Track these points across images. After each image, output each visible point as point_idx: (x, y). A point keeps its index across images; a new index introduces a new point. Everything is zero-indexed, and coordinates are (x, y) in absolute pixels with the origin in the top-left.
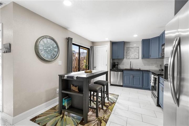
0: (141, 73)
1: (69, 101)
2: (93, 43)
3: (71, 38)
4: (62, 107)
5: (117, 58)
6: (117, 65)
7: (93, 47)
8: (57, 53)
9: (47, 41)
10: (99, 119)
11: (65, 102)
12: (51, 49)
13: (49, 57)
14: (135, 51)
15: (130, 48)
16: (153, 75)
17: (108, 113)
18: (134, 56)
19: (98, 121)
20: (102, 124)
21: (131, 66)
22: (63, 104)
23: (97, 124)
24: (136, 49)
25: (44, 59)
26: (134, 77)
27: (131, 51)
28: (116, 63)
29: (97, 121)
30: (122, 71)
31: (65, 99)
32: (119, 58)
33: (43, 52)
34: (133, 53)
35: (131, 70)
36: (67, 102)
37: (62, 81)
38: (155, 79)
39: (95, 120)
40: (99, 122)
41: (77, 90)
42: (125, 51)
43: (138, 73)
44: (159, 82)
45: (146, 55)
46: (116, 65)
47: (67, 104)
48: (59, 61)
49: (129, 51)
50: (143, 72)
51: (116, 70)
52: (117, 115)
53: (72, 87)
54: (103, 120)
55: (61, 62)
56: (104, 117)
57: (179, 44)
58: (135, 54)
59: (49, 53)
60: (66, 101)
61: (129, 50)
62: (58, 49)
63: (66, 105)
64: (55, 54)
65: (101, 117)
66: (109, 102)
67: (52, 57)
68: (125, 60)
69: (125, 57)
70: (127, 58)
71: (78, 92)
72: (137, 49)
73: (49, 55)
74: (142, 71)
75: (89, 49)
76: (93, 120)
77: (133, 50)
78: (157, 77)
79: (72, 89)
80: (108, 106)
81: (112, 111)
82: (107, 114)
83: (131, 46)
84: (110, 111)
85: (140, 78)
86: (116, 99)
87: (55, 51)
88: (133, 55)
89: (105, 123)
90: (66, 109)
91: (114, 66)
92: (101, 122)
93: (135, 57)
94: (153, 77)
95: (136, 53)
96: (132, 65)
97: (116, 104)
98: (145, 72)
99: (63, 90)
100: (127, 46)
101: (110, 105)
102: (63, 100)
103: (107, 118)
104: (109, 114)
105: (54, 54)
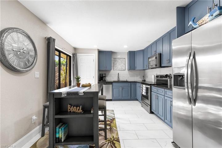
0: (129, 85)
1: (65, 129)
2: (75, 49)
3: (54, 39)
4: (56, 140)
5: (105, 70)
6: (105, 77)
7: (76, 54)
8: (35, 59)
9: (18, 38)
10: (109, 140)
11: (60, 132)
12: (25, 52)
13: (22, 64)
14: (122, 62)
15: (117, 59)
16: (145, 86)
17: (114, 131)
18: (121, 68)
19: (110, 143)
20: (116, 145)
21: (118, 78)
22: (57, 136)
23: (110, 147)
24: (122, 60)
25: (14, 68)
26: (123, 89)
27: (118, 62)
28: (104, 75)
29: (108, 143)
30: (111, 83)
31: (59, 128)
32: (107, 69)
33: (11, 55)
35: (118, 82)
36: (64, 132)
37: (55, 101)
38: (147, 88)
39: (106, 143)
40: (112, 144)
41: (81, 111)
42: (112, 62)
44: (151, 91)
45: (132, 67)
46: (103, 77)
47: (64, 134)
48: (36, 72)
50: (131, 83)
51: (105, 83)
52: (124, 131)
53: (69, 108)
54: (114, 140)
55: (38, 73)
56: (113, 137)
57: (194, 57)
59: (20, 58)
60: (62, 130)
61: (116, 61)
62: (35, 53)
63: (62, 135)
64: (31, 60)
65: (111, 138)
66: (109, 119)
67: (26, 64)
68: (112, 72)
69: (112, 68)
70: (114, 70)
71: (82, 113)
72: (124, 60)
73: (21, 61)
76: (103, 144)
77: (120, 61)
78: (149, 87)
79: (69, 111)
80: (110, 124)
81: (116, 128)
82: (114, 133)
84: (114, 128)
86: (113, 115)
87: (31, 56)
89: (118, 142)
90: (63, 141)
91: (102, 79)
92: (114, 144)
94: (145, 87)
95: (123, 65)
97: (116, 120)
98: (133, 83)
99: (56, 114)
100: (114, 56)
101: (111, 122)
102: (57, 130)
103: (118, 137)
104: (116, 132)
105: (28, 61)
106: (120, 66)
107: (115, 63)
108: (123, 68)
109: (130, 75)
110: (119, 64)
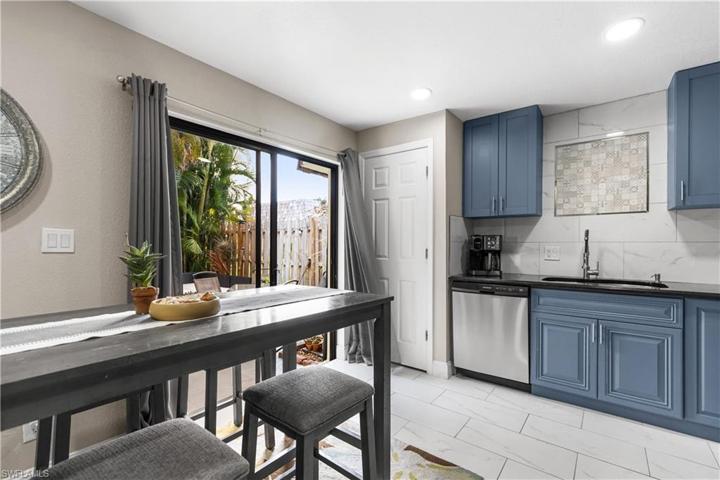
0: (668, 313)
5: (493, 214)
7: (356, 153)
14: (618, 159)
15: (580, 147)
18: (610, 198)
21: (586, 261)
26: (610, 336)
27: (588, 163)
28: (489, 245)
34: (602, 174)
35: (590, 285)
42: (549, 169)
43: (651, 310)
46: (485, 253)
49: (573, 166)
50: (693, 304)
51: (488, 288)
58: (619, 178)
61: (575, 160)
68: (548, 224)
69: (547, 203)
70: (559, 212)
72: (633, 146)
74: (684, 296)
75: (334, 169)
77: (603, 155)
83: (587, 133)
85: (660, 348)
88: (602, 192)
93: (618, 200)
95: (625, 177)
96: (601, 254)
98: (703, 303)
106: (603, 186)
107: (567, 173)
108: (625, 196)
109: (687, 242)
110: (595, 175)
